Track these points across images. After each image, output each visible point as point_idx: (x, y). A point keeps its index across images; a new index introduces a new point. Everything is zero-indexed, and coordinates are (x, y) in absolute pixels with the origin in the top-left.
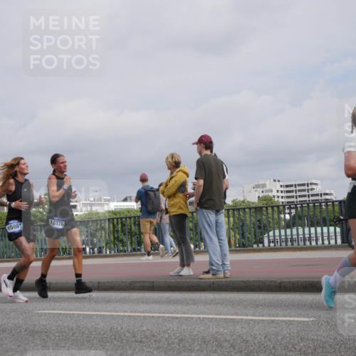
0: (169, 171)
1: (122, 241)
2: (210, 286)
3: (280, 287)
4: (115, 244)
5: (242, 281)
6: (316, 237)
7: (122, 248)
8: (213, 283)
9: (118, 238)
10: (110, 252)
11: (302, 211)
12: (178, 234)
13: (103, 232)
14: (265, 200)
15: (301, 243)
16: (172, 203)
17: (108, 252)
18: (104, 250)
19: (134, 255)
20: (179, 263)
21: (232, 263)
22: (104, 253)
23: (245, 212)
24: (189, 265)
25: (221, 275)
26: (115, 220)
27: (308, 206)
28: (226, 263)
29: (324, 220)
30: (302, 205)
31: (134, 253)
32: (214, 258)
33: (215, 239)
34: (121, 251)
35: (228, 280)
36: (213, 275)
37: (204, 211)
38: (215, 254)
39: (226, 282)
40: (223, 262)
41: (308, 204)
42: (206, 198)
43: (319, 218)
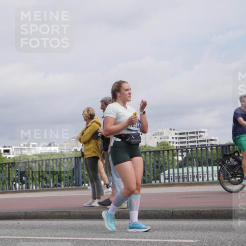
0: (85, 122)
1: (46, 179)
3: (172, 215)
4: (39, 181)
6: (203, 174)
7: (45, 184)
9: (42, 176)
10: (36, 188)
11: (192, 153)
12: (91, 174)
14: (163, 145)
15: (191, 180)
16: (87, 147)
17: (34, 188)
18: (31, 186)
19: (55, 190)
20: (92, 196)
23: (145, 154)
24: (99, 198)
25: (125, 205)
27: (197, 150)
29: (210, 161)
30: (192, 149)
31: (55, 188)
34: (45, 187)
41: (197, 148)
43: (205, 159)
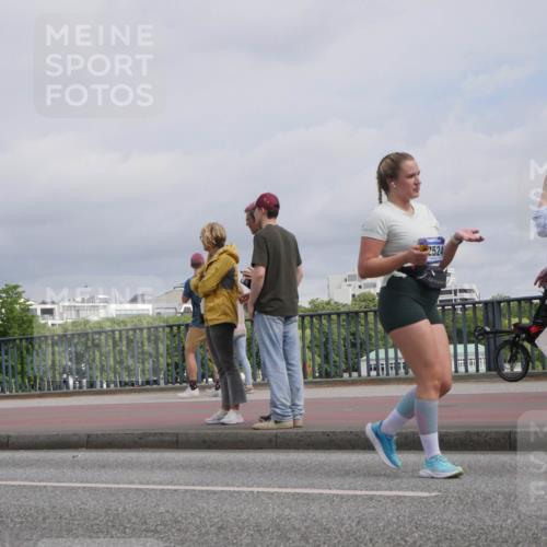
1: (128, 369)
2: (270, 441)
5: (324, 433)
7: (127, 379)
8: (276, 436)
13: (97, 354)
14: (364, 301)
20: (221, 403)
21: (308, 402)
22: (98, 387)
23: (329, 320)
24: (236, 407)
25: (289, 423)
26: (117, 333)
28: (298, 403)
29: (459, 332)
31: (148, 386)
32: (279, 395)
33: (282, 364)
34: (126, 384)
35: (300, 430)
36: (276, 422)
37: (265, 316)
38: (280, 389)
39: (297, 434)
40: (292, 400)
42: (268, 297)
43: (451, 330)
